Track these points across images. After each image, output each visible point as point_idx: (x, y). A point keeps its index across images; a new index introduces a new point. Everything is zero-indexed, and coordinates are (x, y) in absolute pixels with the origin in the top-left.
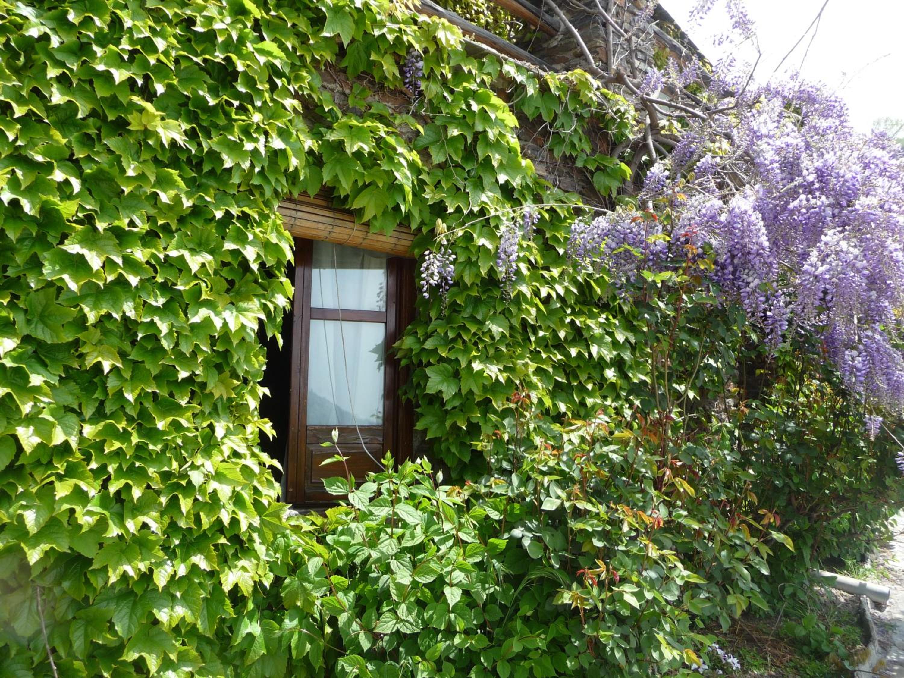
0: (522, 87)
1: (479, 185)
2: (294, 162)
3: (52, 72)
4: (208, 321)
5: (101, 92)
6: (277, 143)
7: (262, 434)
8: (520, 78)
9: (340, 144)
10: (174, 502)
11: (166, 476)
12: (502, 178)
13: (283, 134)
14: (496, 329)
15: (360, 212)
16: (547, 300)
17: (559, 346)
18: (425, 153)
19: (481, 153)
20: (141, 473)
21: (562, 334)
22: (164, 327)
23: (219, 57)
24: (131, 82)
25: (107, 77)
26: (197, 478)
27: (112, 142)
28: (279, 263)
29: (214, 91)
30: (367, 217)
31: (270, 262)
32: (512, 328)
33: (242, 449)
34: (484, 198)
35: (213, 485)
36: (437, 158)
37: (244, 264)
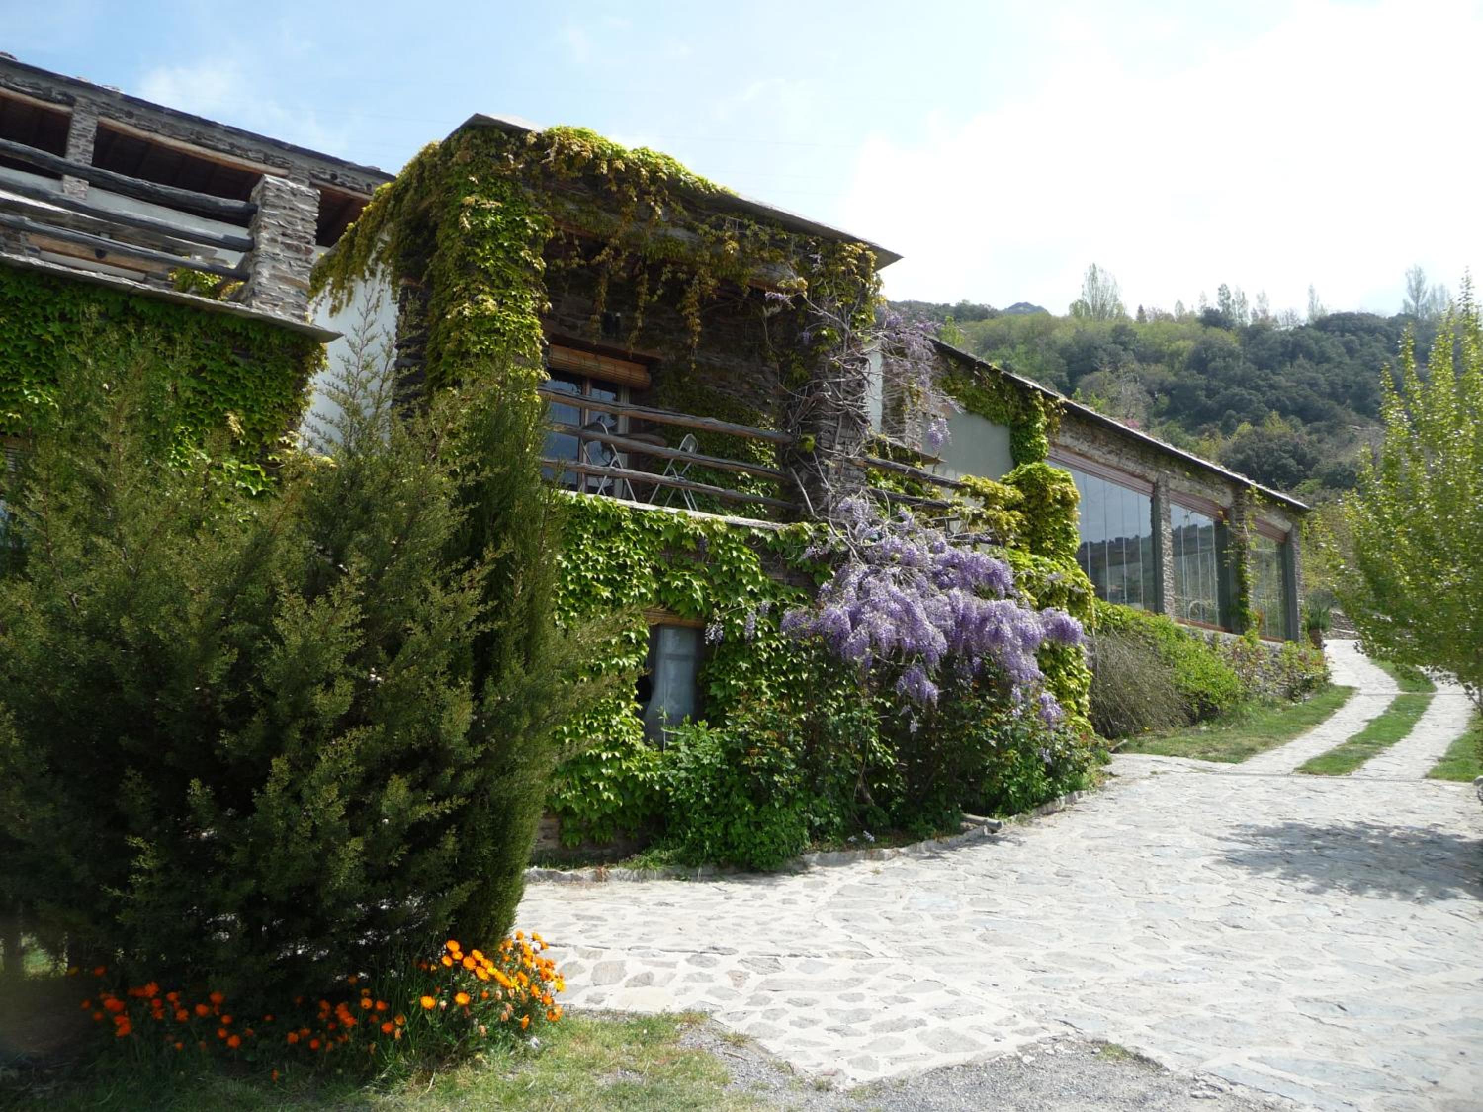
0: (763, 539)
1: (738, 594)
2: (649, 595)
3: (569, 578)
4: (618, 663)
5: (583, 582)
6: (643, 590)
7: (636, 708)
8: (761, 535)
9: (669, 583)
10: (607, 730)
11: (604, 720)
12: (749, 588)
13: (645, 585)
14: (744, 665)
15: (678, 612)
16: (776, 650)
17: (784, 674)
18: (710, 579)
19: (737, 577)
20: (596, 719)
21: (784, 668)
22: (603, 665)
23: (621, 561)
24: (593, 578)
25: (585, 577)
26: (614, 723)
27: (586, 599)
28: (643, 639)
29: (619, 574)
30: (682, 613)
31: (640, 638)
32: (753, 664)
33: (630, 714)
34: (740, 599)
35: (620, 726)
36: (717, 581)
37: (630, 639)
